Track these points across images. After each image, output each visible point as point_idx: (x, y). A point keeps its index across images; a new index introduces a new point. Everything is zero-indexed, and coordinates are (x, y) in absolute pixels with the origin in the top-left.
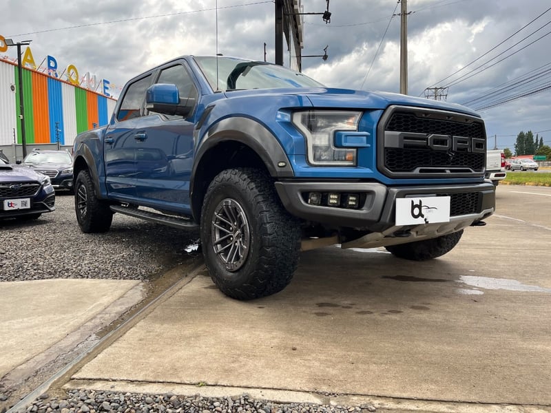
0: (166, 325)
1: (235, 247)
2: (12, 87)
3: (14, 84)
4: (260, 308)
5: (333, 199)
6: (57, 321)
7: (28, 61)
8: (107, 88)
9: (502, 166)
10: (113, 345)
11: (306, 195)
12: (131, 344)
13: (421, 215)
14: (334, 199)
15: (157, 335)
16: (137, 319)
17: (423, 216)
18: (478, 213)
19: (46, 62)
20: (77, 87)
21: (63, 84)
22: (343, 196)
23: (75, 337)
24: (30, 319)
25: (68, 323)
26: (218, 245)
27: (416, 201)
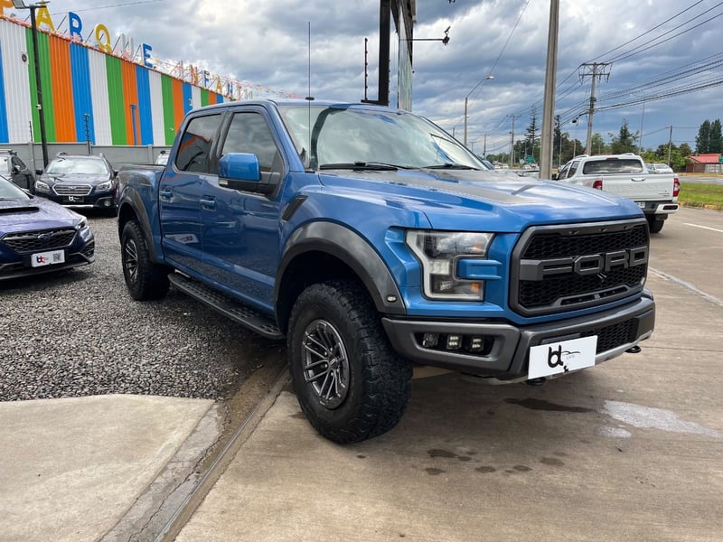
0: (250, 487)
1: (331, 378)
2: (24, 56)
3: (25, 51)
4: (360, 457)
5: (453, 342)
6: (122, 474)
7: (45, 21)
8: (149, 56)
9: (674, 195)
10: (193, 520)
11: (420, 337)
12: (212, 519)
13: (559, 362)
14: (455, 341)
15: (242, 505)
16: (215, 475)
17: (562, 364)
18: (631, 342)
19: (67, 21)
20: (108, 55)
21: (90, 51)
22: (466, 339)
23: (145, 505)
24: (91, 470)
25: (136, 479)
26: (310, 372)
27: (555, 347)
